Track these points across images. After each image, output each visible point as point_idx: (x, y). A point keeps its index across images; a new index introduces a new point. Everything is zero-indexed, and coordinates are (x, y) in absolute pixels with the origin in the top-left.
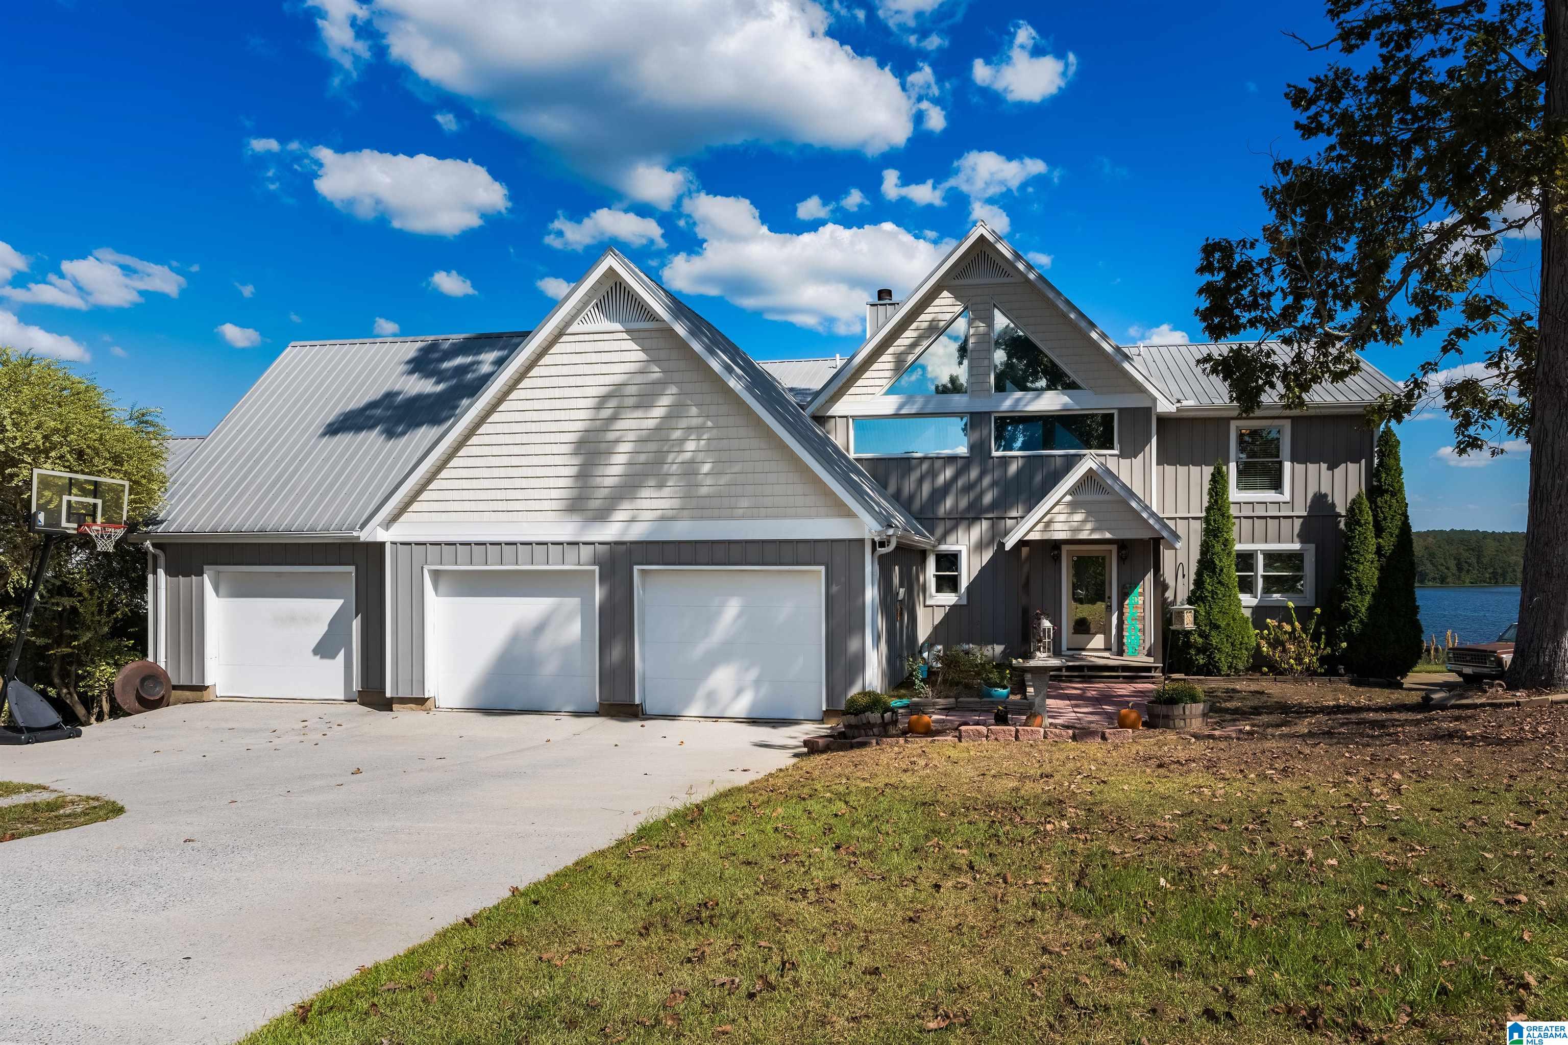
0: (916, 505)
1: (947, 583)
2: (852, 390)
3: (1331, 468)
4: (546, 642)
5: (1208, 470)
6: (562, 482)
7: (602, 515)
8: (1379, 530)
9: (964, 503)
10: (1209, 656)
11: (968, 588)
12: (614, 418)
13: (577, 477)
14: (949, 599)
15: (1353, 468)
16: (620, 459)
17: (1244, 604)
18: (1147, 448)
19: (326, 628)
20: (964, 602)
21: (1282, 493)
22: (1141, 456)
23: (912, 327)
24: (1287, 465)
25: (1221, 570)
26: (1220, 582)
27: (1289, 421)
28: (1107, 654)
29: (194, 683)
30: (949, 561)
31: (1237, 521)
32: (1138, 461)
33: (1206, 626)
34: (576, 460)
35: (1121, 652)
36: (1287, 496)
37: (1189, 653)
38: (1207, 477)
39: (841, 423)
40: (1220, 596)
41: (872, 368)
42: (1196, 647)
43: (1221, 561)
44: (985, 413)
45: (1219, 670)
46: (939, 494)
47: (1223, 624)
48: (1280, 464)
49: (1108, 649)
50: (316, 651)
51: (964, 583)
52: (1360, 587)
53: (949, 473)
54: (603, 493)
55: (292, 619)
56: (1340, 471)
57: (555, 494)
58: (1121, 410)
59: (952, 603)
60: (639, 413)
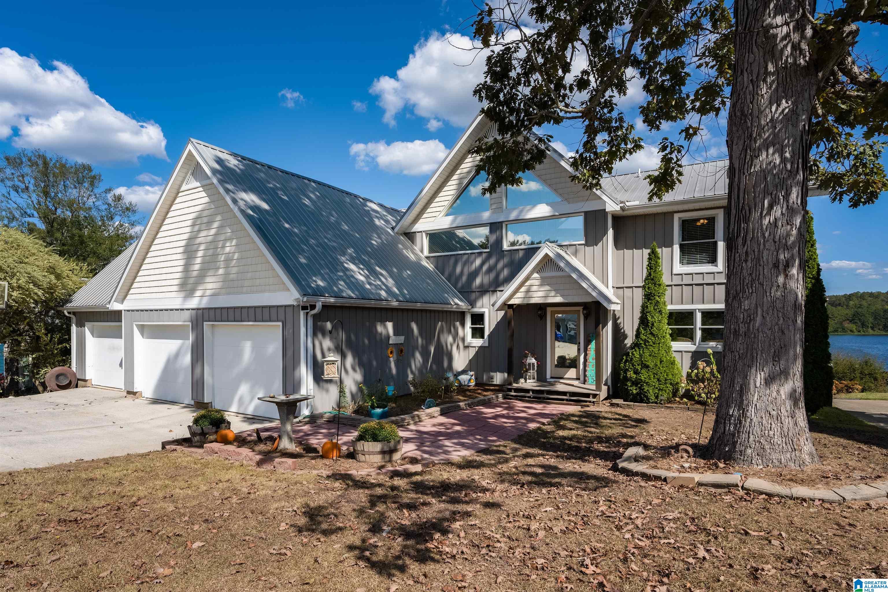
0: (460, 285)
1: (478, 333)
2: (425, 216)
5: (646, 252)
7: (192, 293)
9: (486, 280)
10: (640, 388)
11: (489, 336)
14: (478, 342)
17: (673, 349)
18: (605, 238)
20: (487, 345)
21: (716, 266)
22: (600, 244)
23: (457, 173)
24: (721, 244)
25: (653, 325)
26: (651, 333)
27: (722, 210)
28: (576, 383)
30: (478, 318)
31: (669, 288)
32: (598, 248)
33: (638, 365)
35: (585, 382)
36: (719, 268)
37: (627, 385)
38: (646, 256)
39: (418, 235)
40: (651, 343)
41: (435, 201)
42: (631, 381)
43: (653, 317)
44: (499, 222)
45: (648, 399)
46: (473, 275)
47: (651, 364)
48: (715, 244)
49: (578, 379)
50: (120, 365)
51: (487, 333)
53: (478, 262)
54: (193, 280)
55: (113, 349)
57: (176, 282)
58: (586, 213)
59: (480, 345)
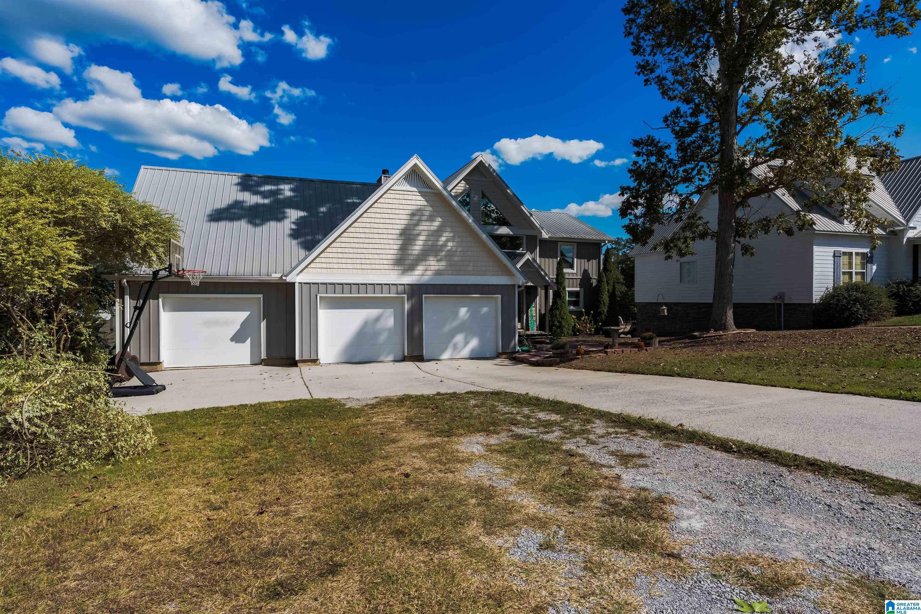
3: (588, 261)
4: (380, 325)
5: (556, 261)
6: (392, 252)
7: (411, 268)
8: (608, 284)
12: (417, 225)
13: (400, 249)
15: (594, 261)
16: (420, 243)
18: (536, 251)
19: (239, 327)
22: (533, 254)
24: (575, 259)
27: (576, 243)
29: (152, 361)
34: (400, 242)
36: (575, 271)
38: (556, 263)
48: (573, 260)
50: (232, 339)
52: (604, 304)
54: (411, 258)
55: (217, 323)
56: (590, 262)
57: (390, 257)
58: (527, 236)
60: (428, 224)
